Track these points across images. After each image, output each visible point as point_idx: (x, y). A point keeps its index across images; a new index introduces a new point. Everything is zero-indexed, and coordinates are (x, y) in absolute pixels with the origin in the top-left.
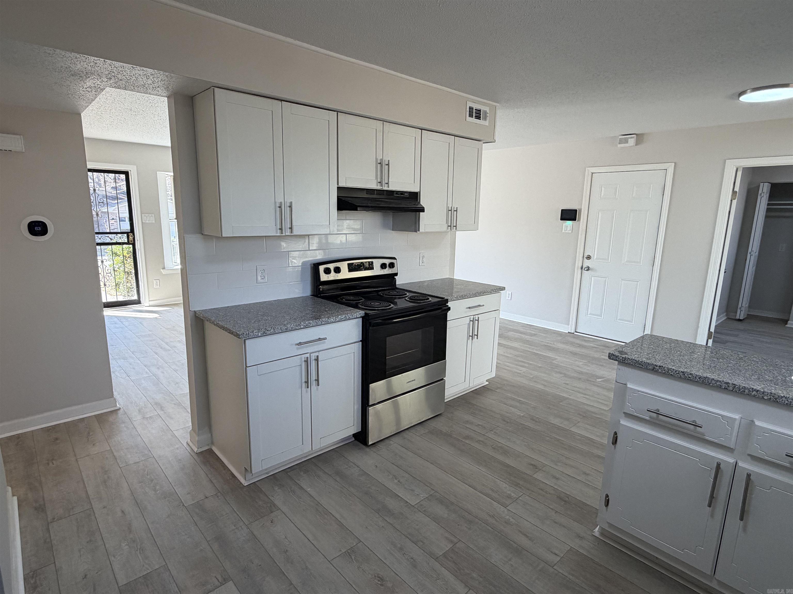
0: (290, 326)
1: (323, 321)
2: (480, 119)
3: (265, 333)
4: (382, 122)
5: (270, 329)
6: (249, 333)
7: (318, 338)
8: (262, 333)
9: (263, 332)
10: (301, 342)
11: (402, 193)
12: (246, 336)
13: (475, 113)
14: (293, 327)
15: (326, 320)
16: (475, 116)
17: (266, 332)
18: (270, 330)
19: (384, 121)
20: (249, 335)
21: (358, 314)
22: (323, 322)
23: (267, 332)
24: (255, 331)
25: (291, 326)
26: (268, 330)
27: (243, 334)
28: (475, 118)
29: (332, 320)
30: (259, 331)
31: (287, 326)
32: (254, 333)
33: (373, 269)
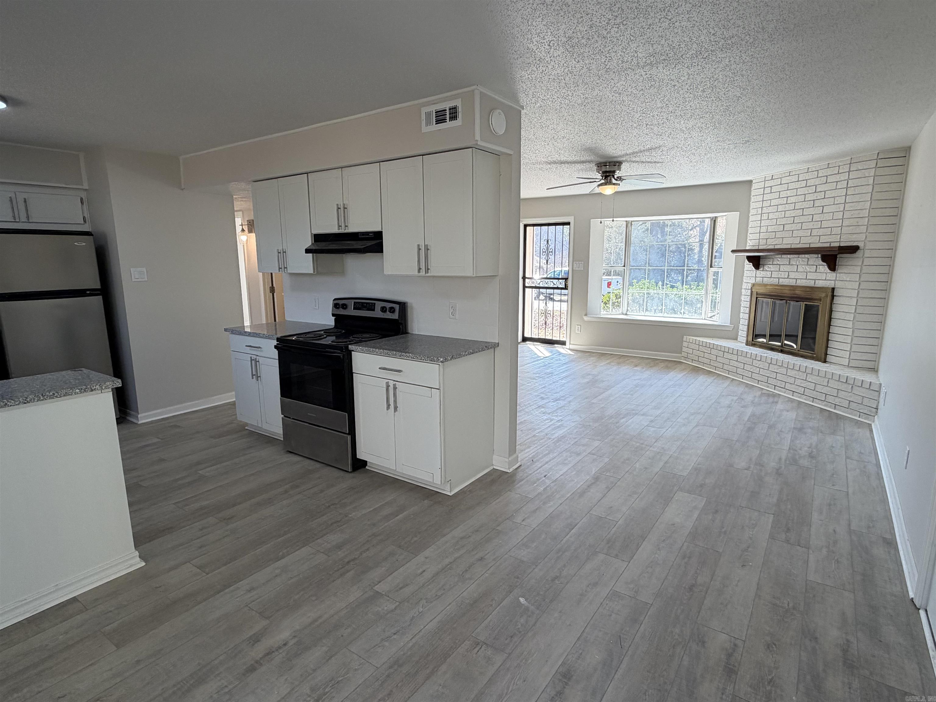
11: (367, 233)
22: (257, 335)
33: (374, 311)
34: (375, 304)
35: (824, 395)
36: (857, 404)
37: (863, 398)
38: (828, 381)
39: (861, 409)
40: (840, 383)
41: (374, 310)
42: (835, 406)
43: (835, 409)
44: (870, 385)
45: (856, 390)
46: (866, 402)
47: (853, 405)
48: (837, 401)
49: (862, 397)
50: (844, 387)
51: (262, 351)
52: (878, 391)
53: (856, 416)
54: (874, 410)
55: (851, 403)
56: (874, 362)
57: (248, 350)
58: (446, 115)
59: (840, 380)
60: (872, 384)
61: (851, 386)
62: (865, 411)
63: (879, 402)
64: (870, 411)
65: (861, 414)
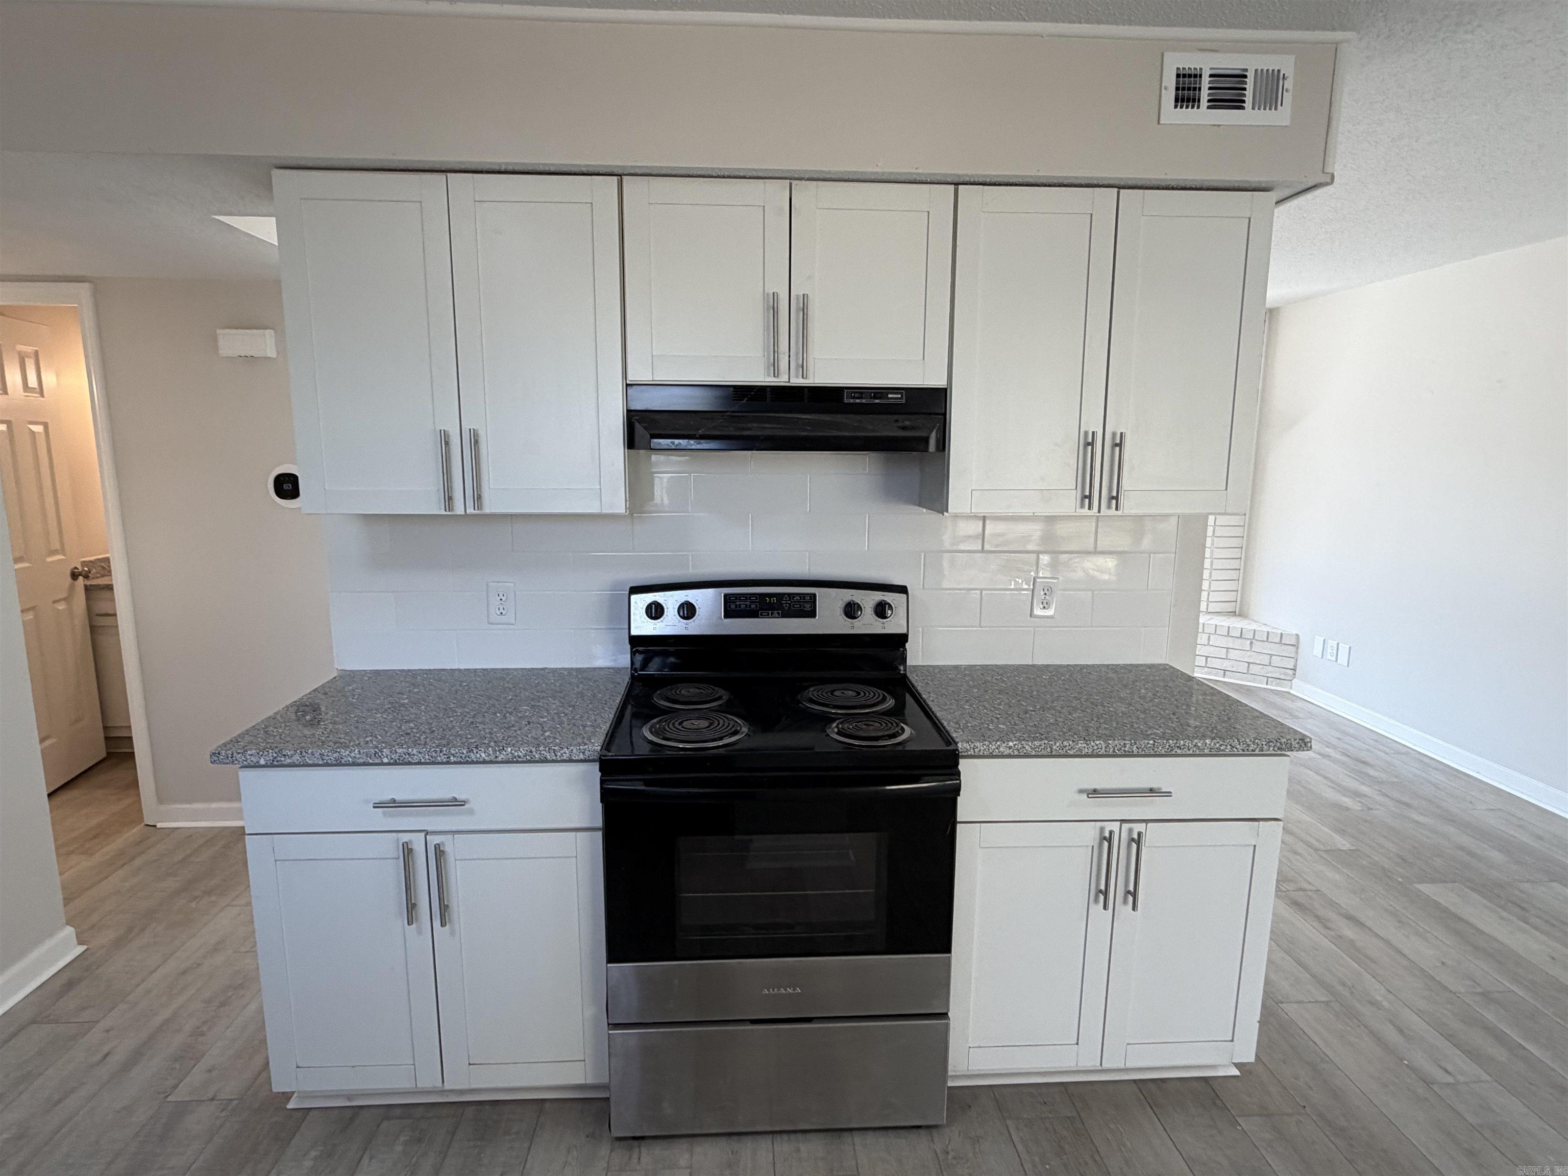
0: (347, 752)
1: (453, 755)
2: (1243, 108)
3: (277, 761)
4: (788, 181)
5: (292, 752)
6: (232, 755)
7: (449, 796)
8: (268, 759)
9: (271, 758)
10: (397, 798)
11: (880, 392)
12: (224, 761)
13: (1210, 88)
14: (358, 756)
15: (463, 753)
16: (1209, 101)
17: (279, 759)
18: (292, 756)
19: (792, 178)
20: (234, 758)
21: (575, 751)
22: (452, 758)
23: (282, 759)
24: (249, 752)
25: (353, 755)
26: (285, 755)
27: (219, 754)
28: (1209, 107)
29: (483, 755)
30: (261, 753)
31: (339, 752)
32: (249, 757)
33: (814, 616)
34: (815, 595)
35: (1204, 658)
36: (1261, 666)
37: (1271, 657)
38: (1209, 637)
39: (1270, 672)
40: (1230, 638)
41: (812, 614)
42: (1225, 673)
43: (1224, 677)
44: (1281, 638)
45: (1257, 647)
46: (1276, 661)
47: (1254, 669)
48: (1226, 665)
49: (1269, 656)
50: (1237, 644)
51: (471, 812)
52: (1294, 645)
53: (1262, 683)
54: (1291, 672)
55: (1251, 665)
56: (1233, 604)
57: (380, 820)
58: (1245, 89)
59: (1230, 635)
60: (1283, 635)
61: (1249, 641)
62: (1277, 675)
63: (1297, 660)
64: (1286, 674)
65: (1270, 679)
